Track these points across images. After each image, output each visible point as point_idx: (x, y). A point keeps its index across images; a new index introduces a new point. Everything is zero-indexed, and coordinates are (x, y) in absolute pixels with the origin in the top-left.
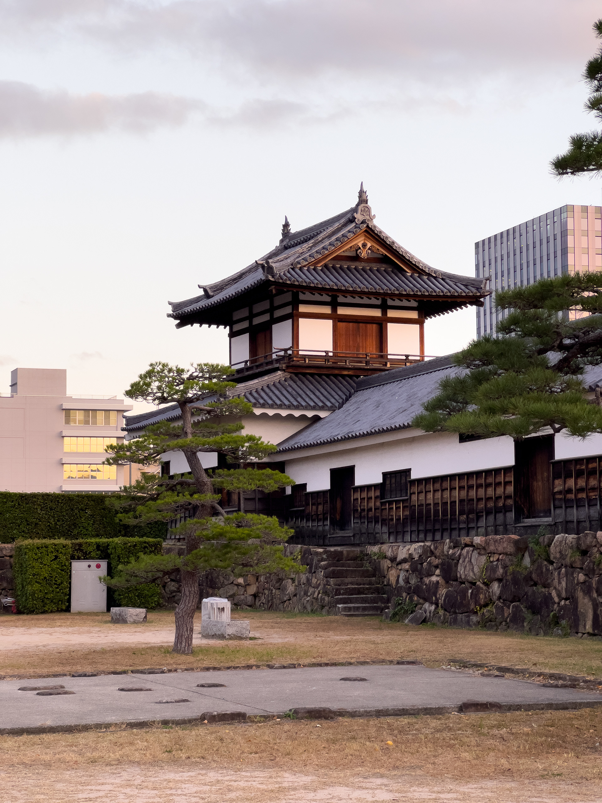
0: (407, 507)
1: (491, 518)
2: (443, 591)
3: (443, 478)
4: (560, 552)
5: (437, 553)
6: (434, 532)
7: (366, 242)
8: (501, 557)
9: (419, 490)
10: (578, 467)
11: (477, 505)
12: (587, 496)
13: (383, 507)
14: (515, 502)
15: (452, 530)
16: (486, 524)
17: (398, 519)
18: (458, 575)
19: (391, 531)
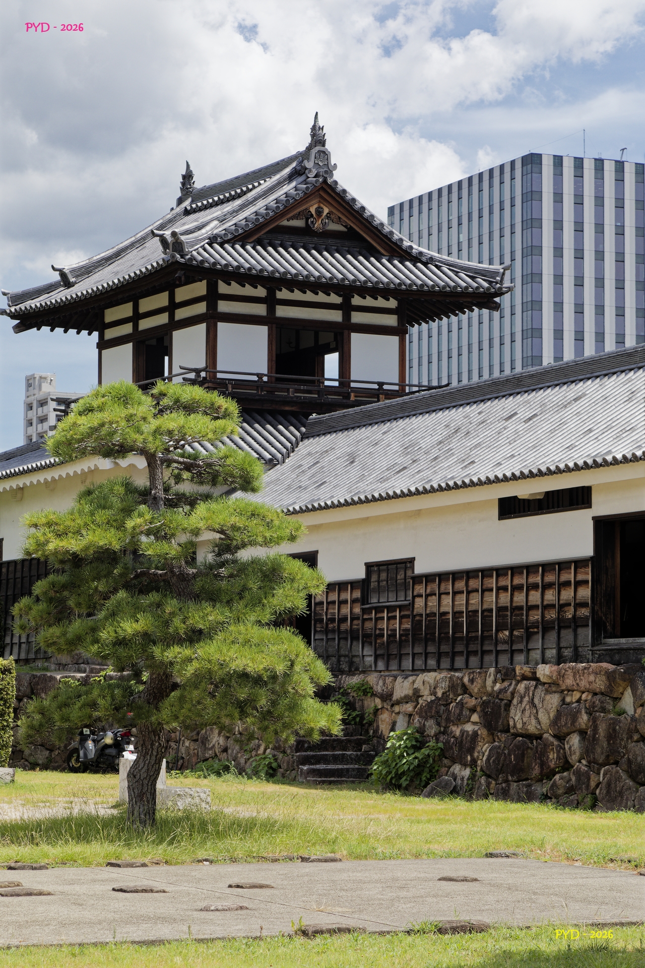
0: (407, 616)
1: (552, 636)
2: (484, 749)
3: (469, 574)
5: (475, 688)
6: (454, 655)
7: (322, 205)
8: (584, 696)
9: (428, 591)
11: (527, 616)
13: (365, 617)
14: (593, 611)
15: (484, 653)
16: (542, 645)
17: (392, 635)
18: (511, 723)
19: (378, 652)
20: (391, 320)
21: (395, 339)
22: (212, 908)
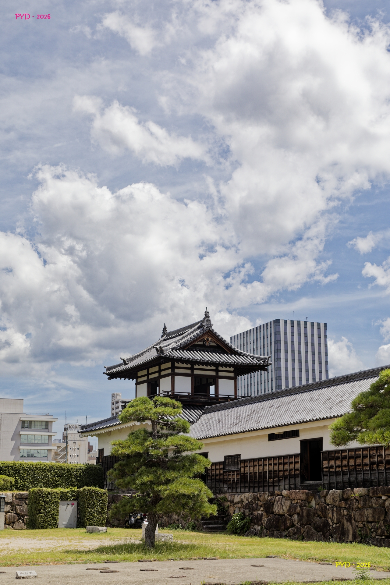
0: (238, 474)
1: (287, 481)
2: (265, 520)
3: (259, 460)
4: (333, 499)
5: (262, 499)
6: (254, 487)
7: (208, 337)
8: (298, 501)
9: (245, 465)
10: (336, 455)
11: (279, 474)
12: (342, 469)
13: (224, 474)
14: (301, 472)
15: (264, 486)
16: (284, 484)
17: (233, 481)
18: (274, 511)
19: (229, 486)
20: (232, 375)
21: (233, 381)
22: (174, 577)
